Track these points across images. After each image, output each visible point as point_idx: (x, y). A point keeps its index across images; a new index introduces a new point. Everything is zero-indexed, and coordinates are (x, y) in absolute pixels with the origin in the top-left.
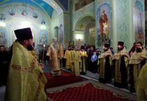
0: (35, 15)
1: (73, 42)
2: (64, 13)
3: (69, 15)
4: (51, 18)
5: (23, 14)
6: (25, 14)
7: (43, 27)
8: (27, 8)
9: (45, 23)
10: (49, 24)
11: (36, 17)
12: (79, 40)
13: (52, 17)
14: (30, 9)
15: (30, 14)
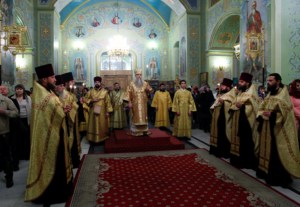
0: (136, 22)
1: (207, 74)
2: (188, 13)
3: (198, 17)
4: (168, 24)
5: (114, 22)
6: (117, 20)
7: (153, 44)
8: (122, 9)
9: (155, 36)
10: (166, 38)
11: (138, 25)
12: (221, 69)
13: (171, 23)
14: (126, 10)
15: (128, 20)
